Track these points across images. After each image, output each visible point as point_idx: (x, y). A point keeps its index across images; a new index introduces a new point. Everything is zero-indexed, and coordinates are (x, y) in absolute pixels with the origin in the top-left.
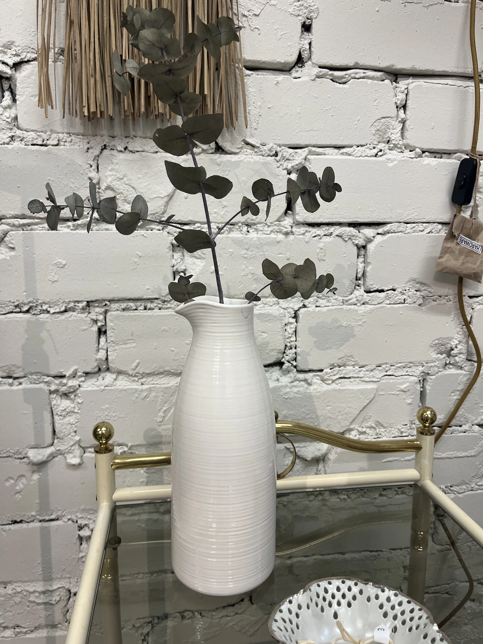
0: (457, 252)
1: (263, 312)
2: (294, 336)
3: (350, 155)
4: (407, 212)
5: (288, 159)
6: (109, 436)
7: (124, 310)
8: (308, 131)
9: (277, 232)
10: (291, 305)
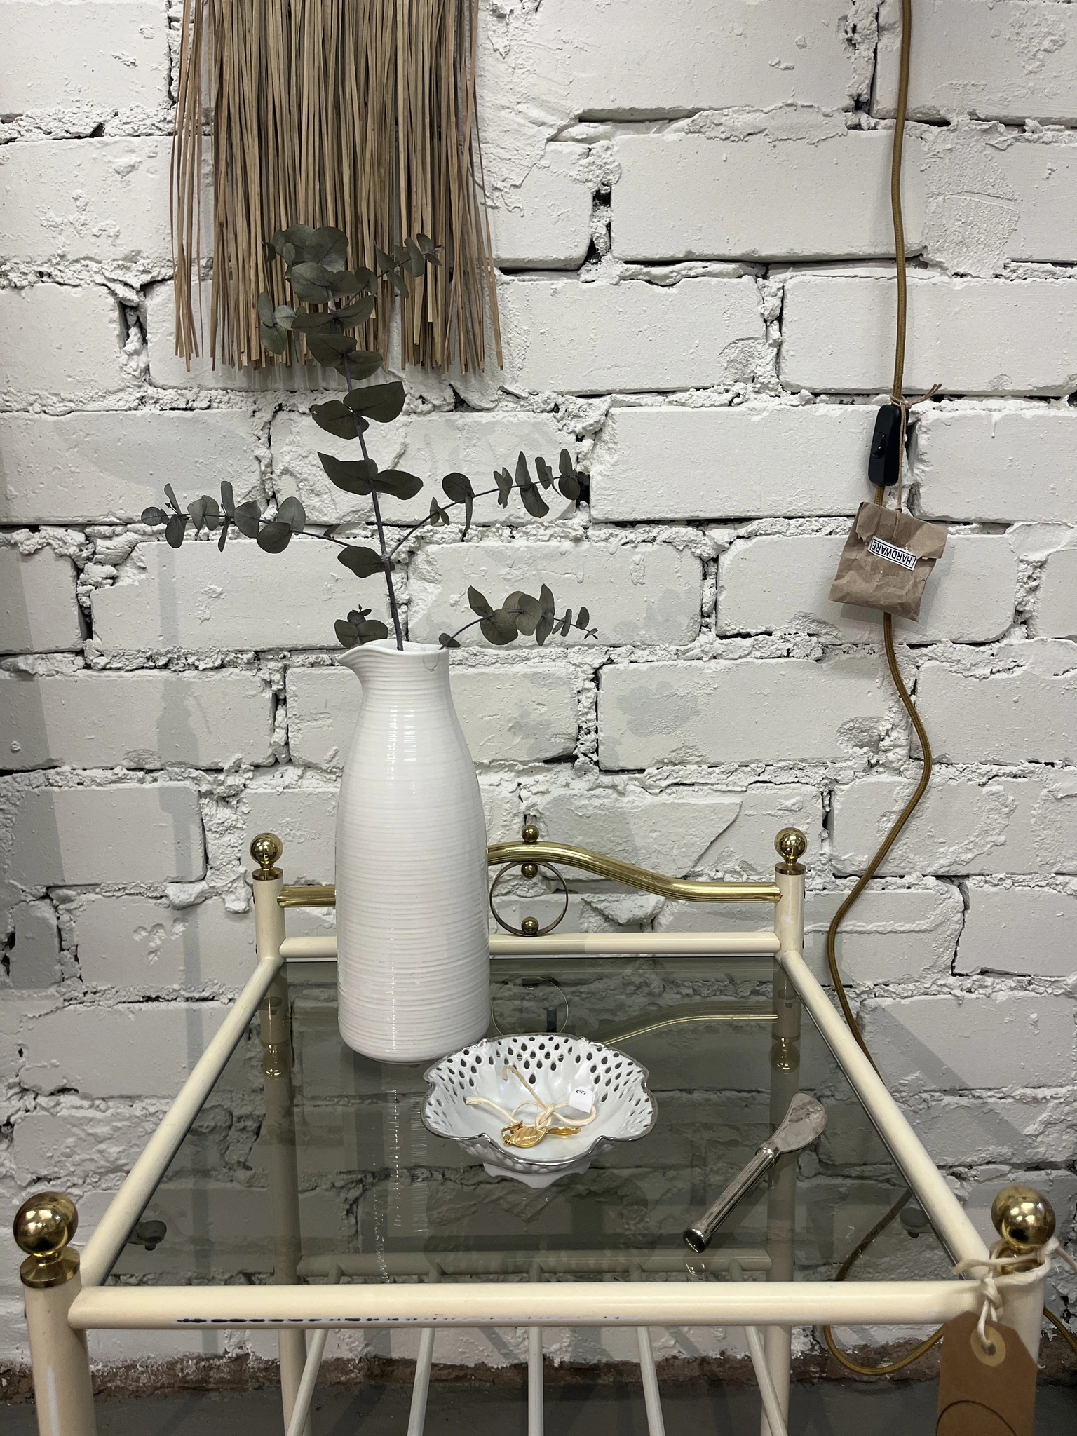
0: (868, 568)
1: (540, 670)
2: (593, 711)
3: (683, 405)
4: (789, 499)
5: (575, 416)
6: (274, 855)
7: (312, 665)
8: (609, 368)
9: (561, 537)
10: (587, 660)
